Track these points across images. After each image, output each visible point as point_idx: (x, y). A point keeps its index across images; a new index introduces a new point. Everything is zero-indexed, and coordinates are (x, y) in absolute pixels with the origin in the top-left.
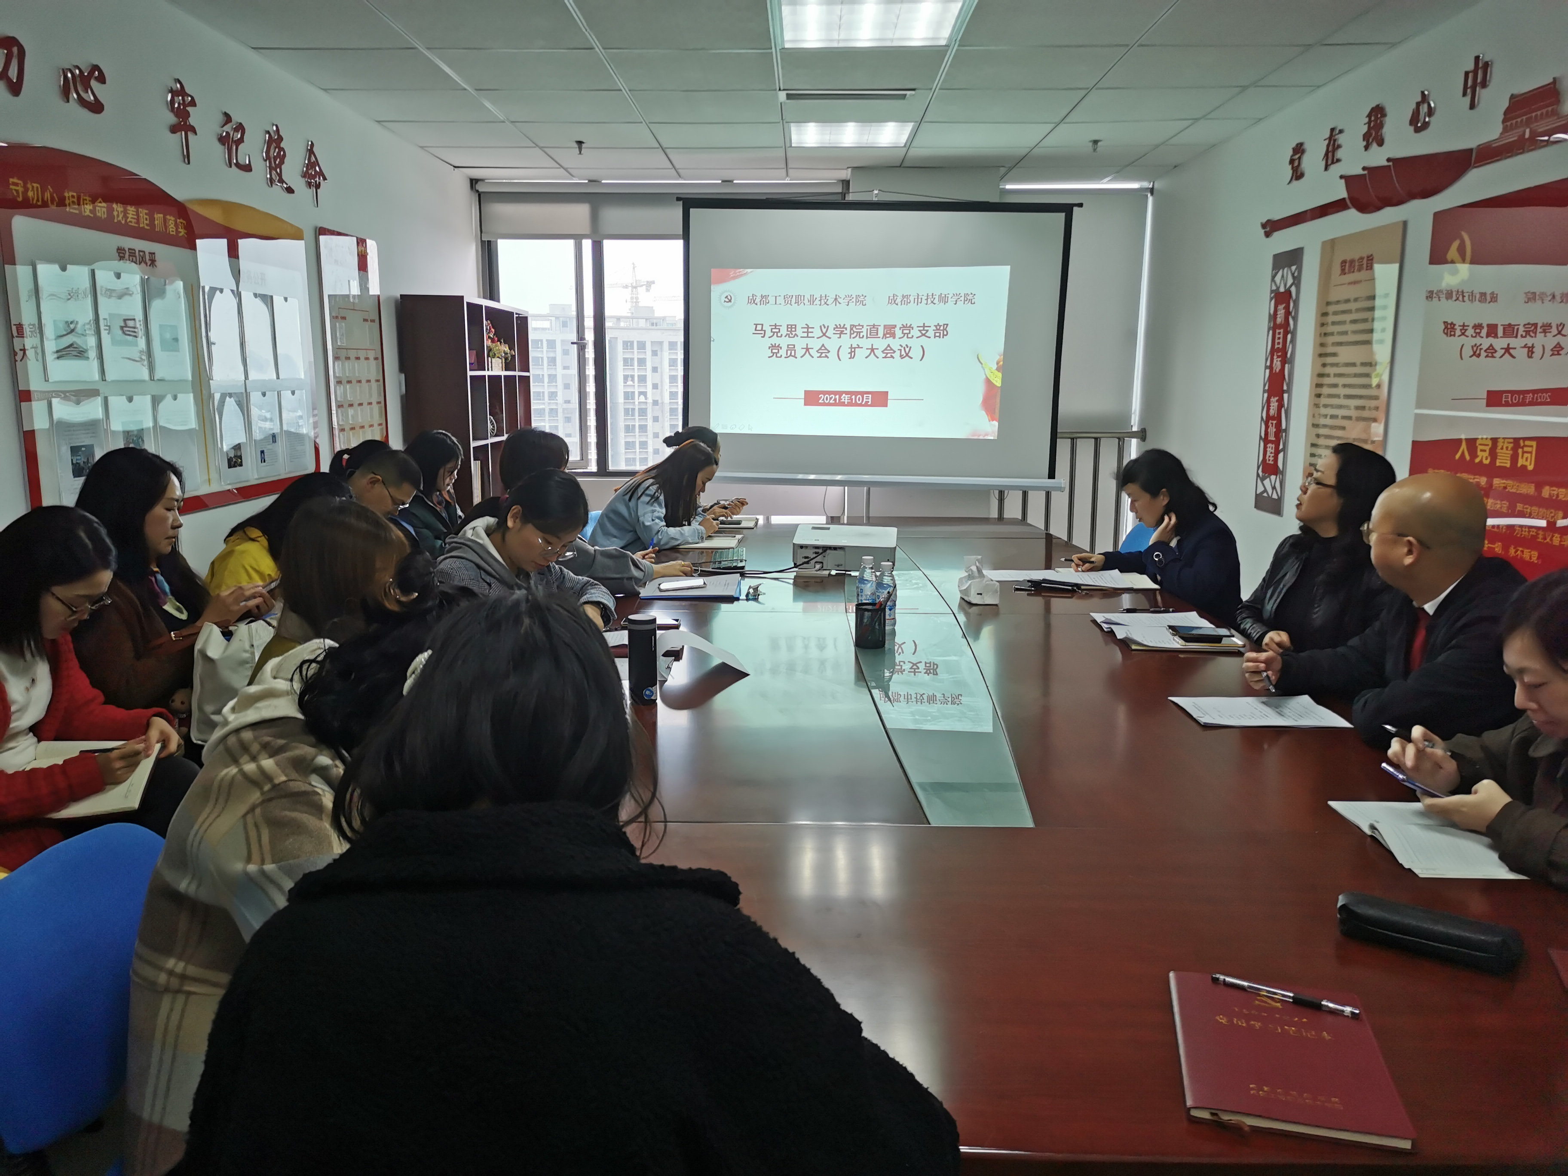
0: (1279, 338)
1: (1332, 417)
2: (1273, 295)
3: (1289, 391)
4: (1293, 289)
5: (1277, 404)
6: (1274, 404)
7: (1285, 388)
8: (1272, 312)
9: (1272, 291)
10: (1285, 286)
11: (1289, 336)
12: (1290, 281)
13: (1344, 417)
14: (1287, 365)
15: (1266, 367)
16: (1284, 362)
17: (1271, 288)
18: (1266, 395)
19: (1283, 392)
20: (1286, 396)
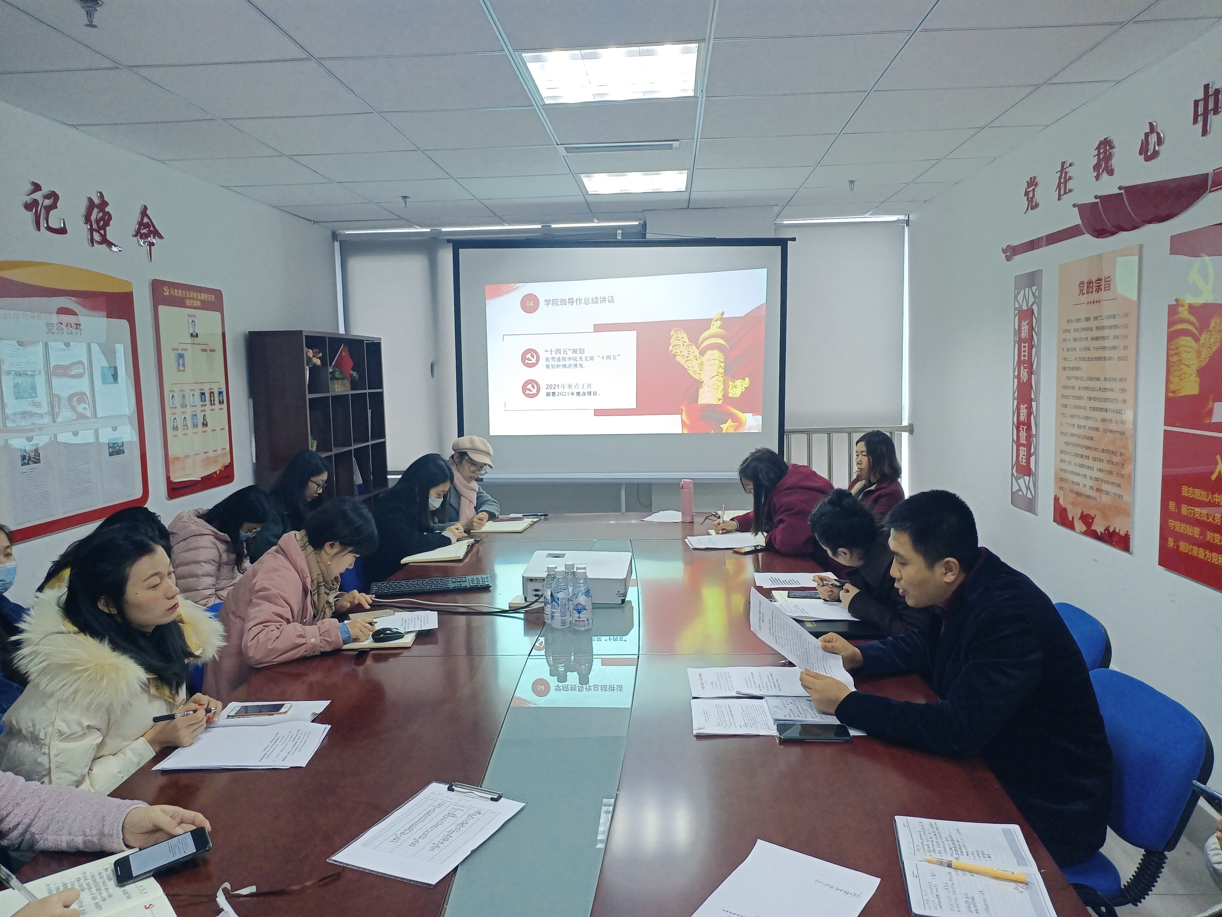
0: (1024, 351)
1: (1079, 427)
2: (1016, 312)
3: (1037, 400)
4: (1035, 308)
5: (1026, 410)
6: (1024, 411)
7: (1033, 397)
8: (1017, 328)
9: (1015, 309)
10: (1027, 304)
11: (1034, 350)
12: (1031, 300)
13: (1091, 428)
14: (1033, 376)
15: (1014, 377)
16: (1030, 373)
17: (1015, 306)
18: (1016, 402)
19: (1031, 400)
20: (1034, 404)
